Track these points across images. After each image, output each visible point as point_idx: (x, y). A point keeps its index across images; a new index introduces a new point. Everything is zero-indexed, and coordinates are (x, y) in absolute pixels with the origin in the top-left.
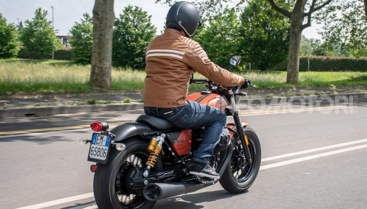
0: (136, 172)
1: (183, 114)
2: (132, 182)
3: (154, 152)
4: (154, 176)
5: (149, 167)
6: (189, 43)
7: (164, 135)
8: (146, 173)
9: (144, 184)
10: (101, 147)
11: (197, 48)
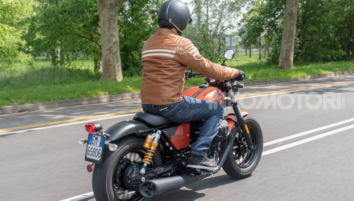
0: (133, 170)
1: (178, 110)
2: (130, 179)
3: (150, 149)
4: (152, 172)
5: (145, 165)
6: (180, 41)
7: (160, 131)
8: (143, 171)
9: (141, 181)
10: (96, 148)
11: (188, 45)
